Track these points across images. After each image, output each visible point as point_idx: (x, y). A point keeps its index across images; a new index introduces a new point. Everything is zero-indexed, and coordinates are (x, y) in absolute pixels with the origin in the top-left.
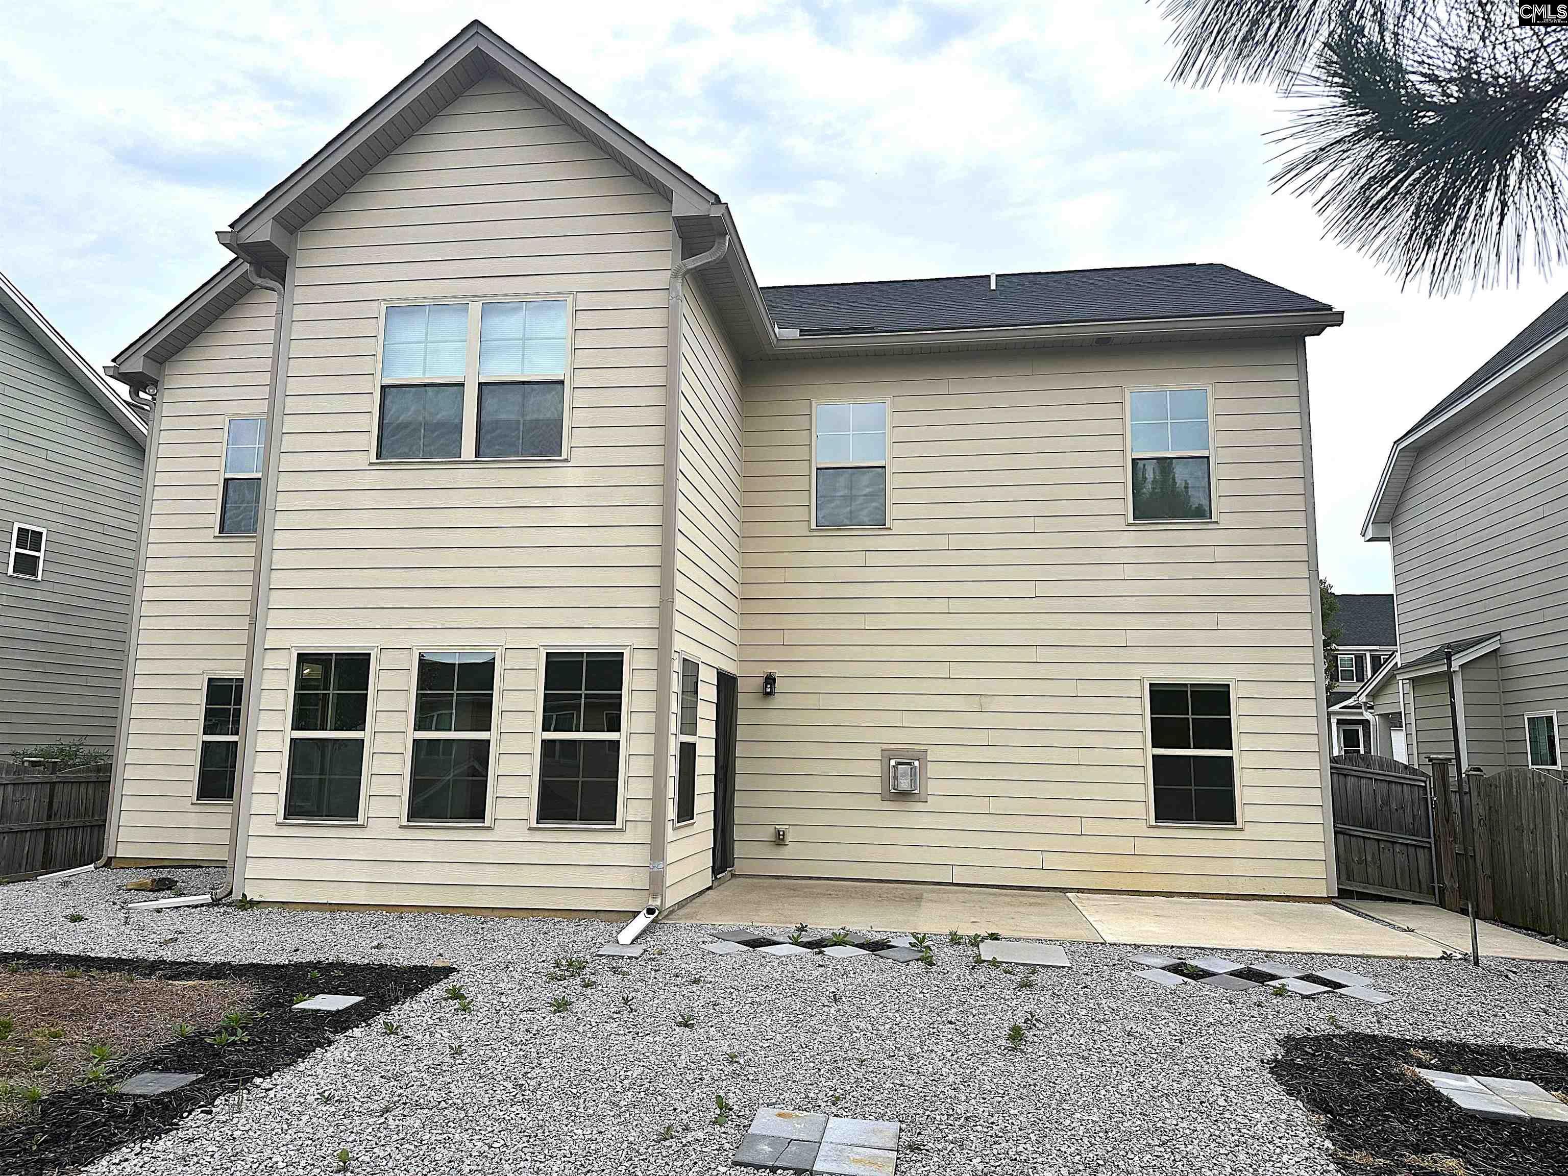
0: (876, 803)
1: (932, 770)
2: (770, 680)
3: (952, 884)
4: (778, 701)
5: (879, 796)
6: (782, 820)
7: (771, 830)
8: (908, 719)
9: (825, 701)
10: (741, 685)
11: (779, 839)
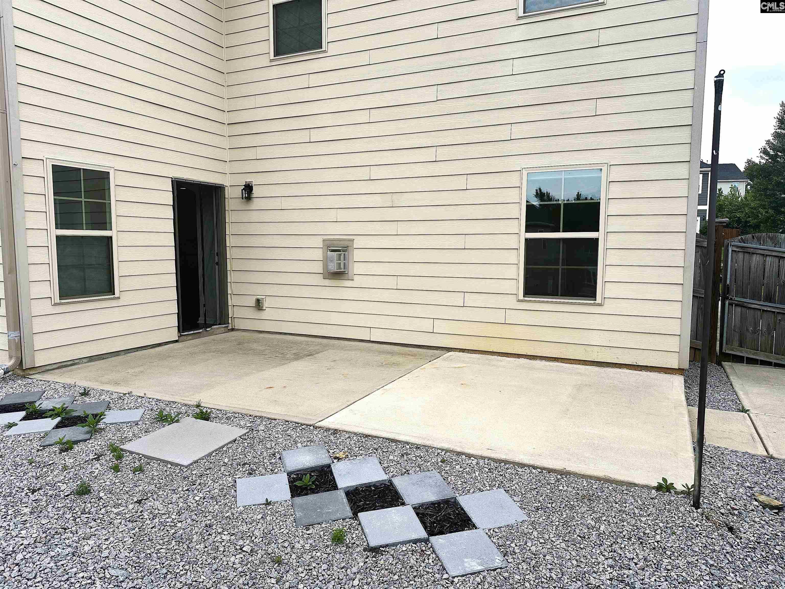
0: (319, 280)
1: (357, 255)
2: (248, 188)
3: (370, 341)
4: (256, 204)
5: (322, 275)
6: (260, 292)
7: (254, 298)
8: (343, 215)
9: (286, 203)
10: (229, 193)
11: (259, 305)
